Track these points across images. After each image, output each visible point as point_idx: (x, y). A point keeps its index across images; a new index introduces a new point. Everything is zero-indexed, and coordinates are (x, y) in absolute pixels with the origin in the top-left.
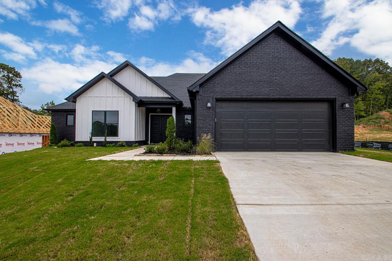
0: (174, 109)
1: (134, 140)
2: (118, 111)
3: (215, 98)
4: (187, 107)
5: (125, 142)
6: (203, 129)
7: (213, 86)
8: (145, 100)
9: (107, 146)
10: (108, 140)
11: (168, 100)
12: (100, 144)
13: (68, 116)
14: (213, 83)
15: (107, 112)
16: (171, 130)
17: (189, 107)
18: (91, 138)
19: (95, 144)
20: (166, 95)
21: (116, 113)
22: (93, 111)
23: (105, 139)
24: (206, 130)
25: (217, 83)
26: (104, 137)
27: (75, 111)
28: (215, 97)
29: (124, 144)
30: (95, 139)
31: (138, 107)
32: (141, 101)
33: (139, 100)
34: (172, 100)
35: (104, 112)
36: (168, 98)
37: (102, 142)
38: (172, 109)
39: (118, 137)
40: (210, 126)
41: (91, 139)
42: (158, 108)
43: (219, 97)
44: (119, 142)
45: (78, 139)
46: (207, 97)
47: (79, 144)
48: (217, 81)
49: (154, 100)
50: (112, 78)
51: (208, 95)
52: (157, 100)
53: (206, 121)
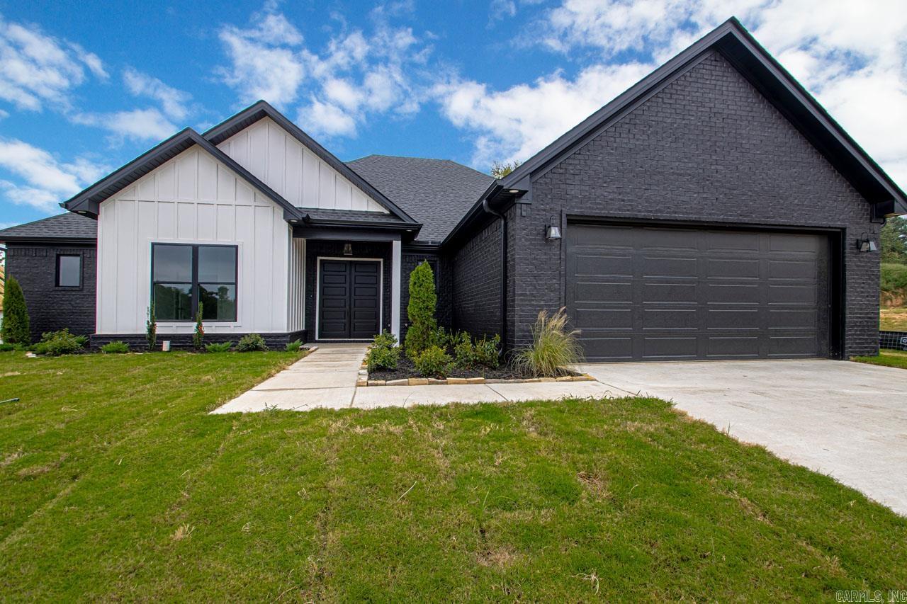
0: (397, 245)
1: (285, 332)
2: (236, 247)
3: (567, 215)
4: (428, 242)
5: (262, 335)
8: (316, 217)
9: (205, 351)
10: (206, 331)
11: (384, 220)
12: (180, 343)
13: (62, 258)
14: (561, 171)
15: (200, 248)
17: (432, 242)
18: (153, 325)
19: (166, 345)
20: (375, 207)
21: (230, 254)
22: (153, 245)
23: (199, 327)
25: (572, 172)
26: (194, 320)
27: (95, 246)
28: (566, 211)
29: (261, 343)
30: (163, 328)
31: (294, 237)
32: (307, 220)
33: (305, 216)
34: (393, 221)
35: (191, 247)
36: (382, 214)
37: (189, 337)
38: (391, 244)
39: (236, 321)
40: (552, 294)
41: (151, 329)
42: (348, 242)
43: (576, 211)
44: (243, 335)
45: (103, 328)
46: (544, 210)
47: (112, 345)
48: (571, 167)
49: (344, 219)
50: (217, 146)
51: (547, 204)
52: (353, 219)
53: (541, 280)
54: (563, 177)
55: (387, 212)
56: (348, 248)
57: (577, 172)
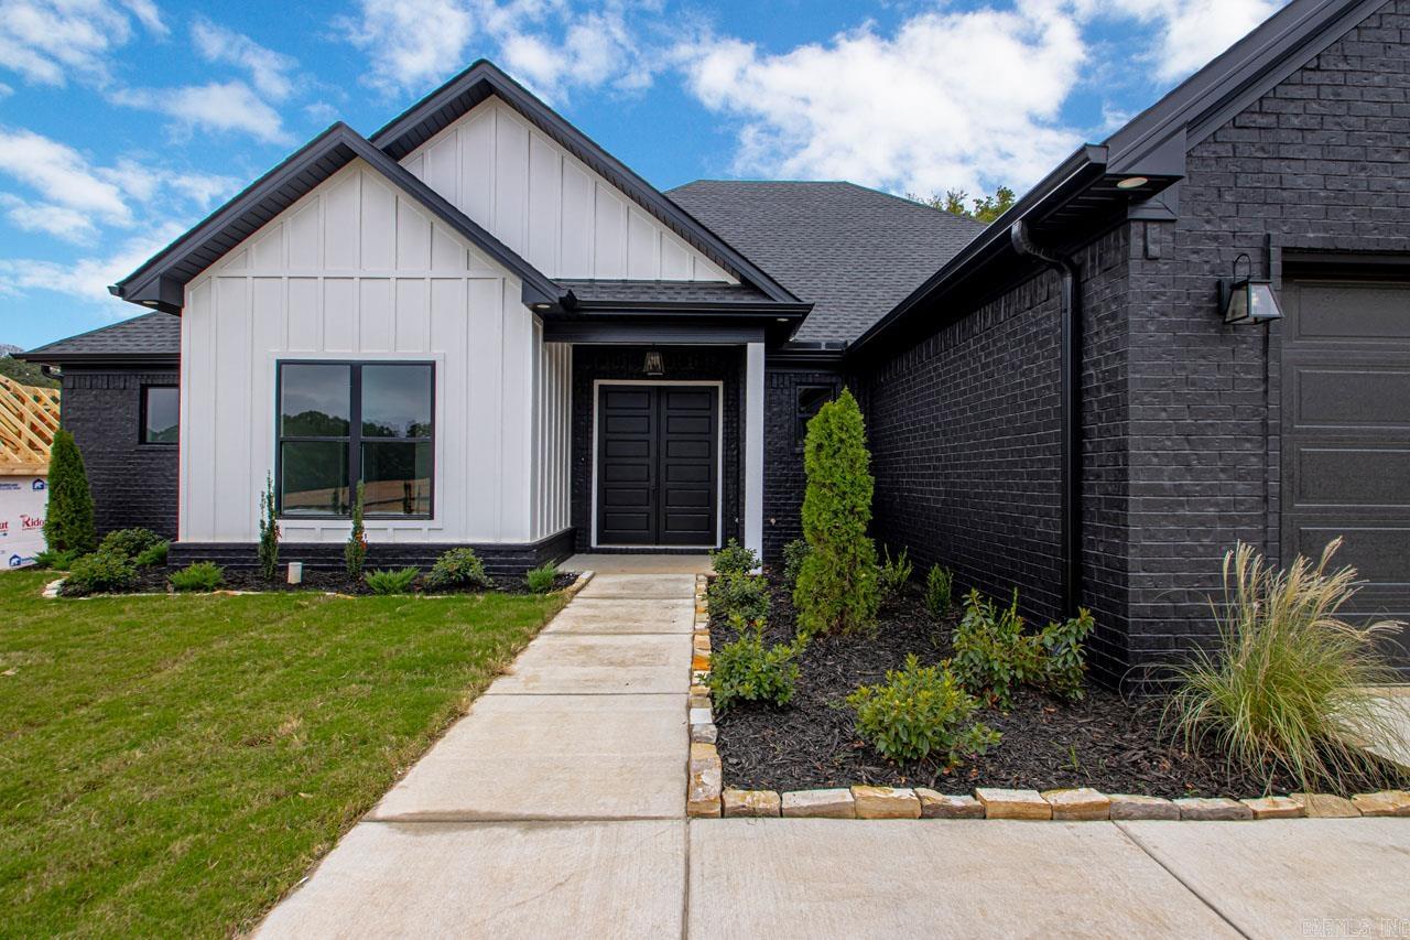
0: (756, 352)
1: (527, 540)
2: (433, 365)
3: (1285, 250)
4: (819, 345)
5: (479, 550)
6: (1181, 504)
7: (1263, 149)
8: (589, 297)
9: (365, 590)
10: (371, 538)
11: (729, 299)
12: (326, 566)
13: (152, 392)
14: (1262, 121)
15: (364, 367)
16: (843, 495)
17: (828, 345)
18: (273, 529)
19: (295, 572)
20: (709, 272)
21: (421, 375)
22: (280, 364)
23: (358, 530)
24: (1211, 511)
25: (1296, 122)
26: (350, 517)
27: (177, 367)
28: (1281, 238)
29: (476, 571)
30: (293, 532)
31: (545, 340)
32: (569, 302)
33: (564, 294)
34: (748, 300)
35: (349, 367)
36: (724, 287)
37: (338, 550)
38: (743, 349)
39: (431, 517)
40: (1240, 486)
41: (271, 533)
42: (654, 349)
43: (1312, 238)
44: (441, 550)
45: (191, 532)
46: (1216, 238)
48: (1291, 108)
49: (644, 298)
50: (399, 163)
51: (1223, 219)
52: (664, 299)
53: (1206, 444)
54: (1269, 137)
55: (734, 281)
56: (654, 360)
57: (1313, 123)
